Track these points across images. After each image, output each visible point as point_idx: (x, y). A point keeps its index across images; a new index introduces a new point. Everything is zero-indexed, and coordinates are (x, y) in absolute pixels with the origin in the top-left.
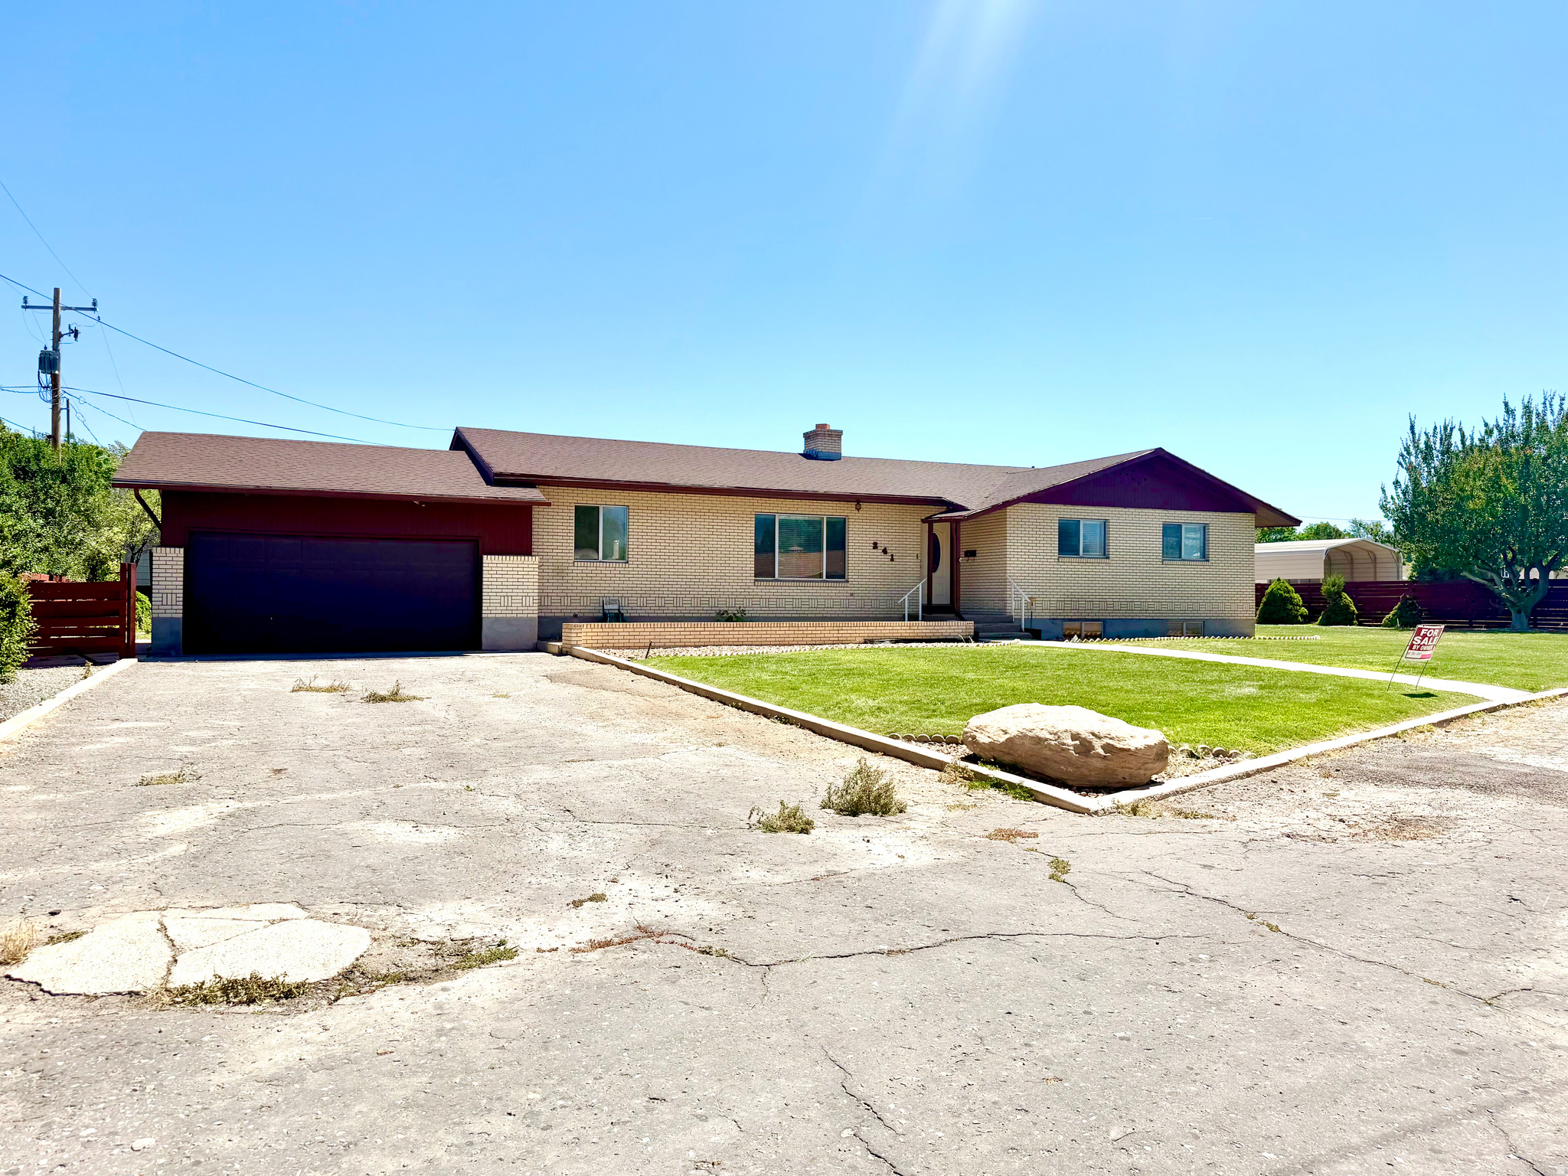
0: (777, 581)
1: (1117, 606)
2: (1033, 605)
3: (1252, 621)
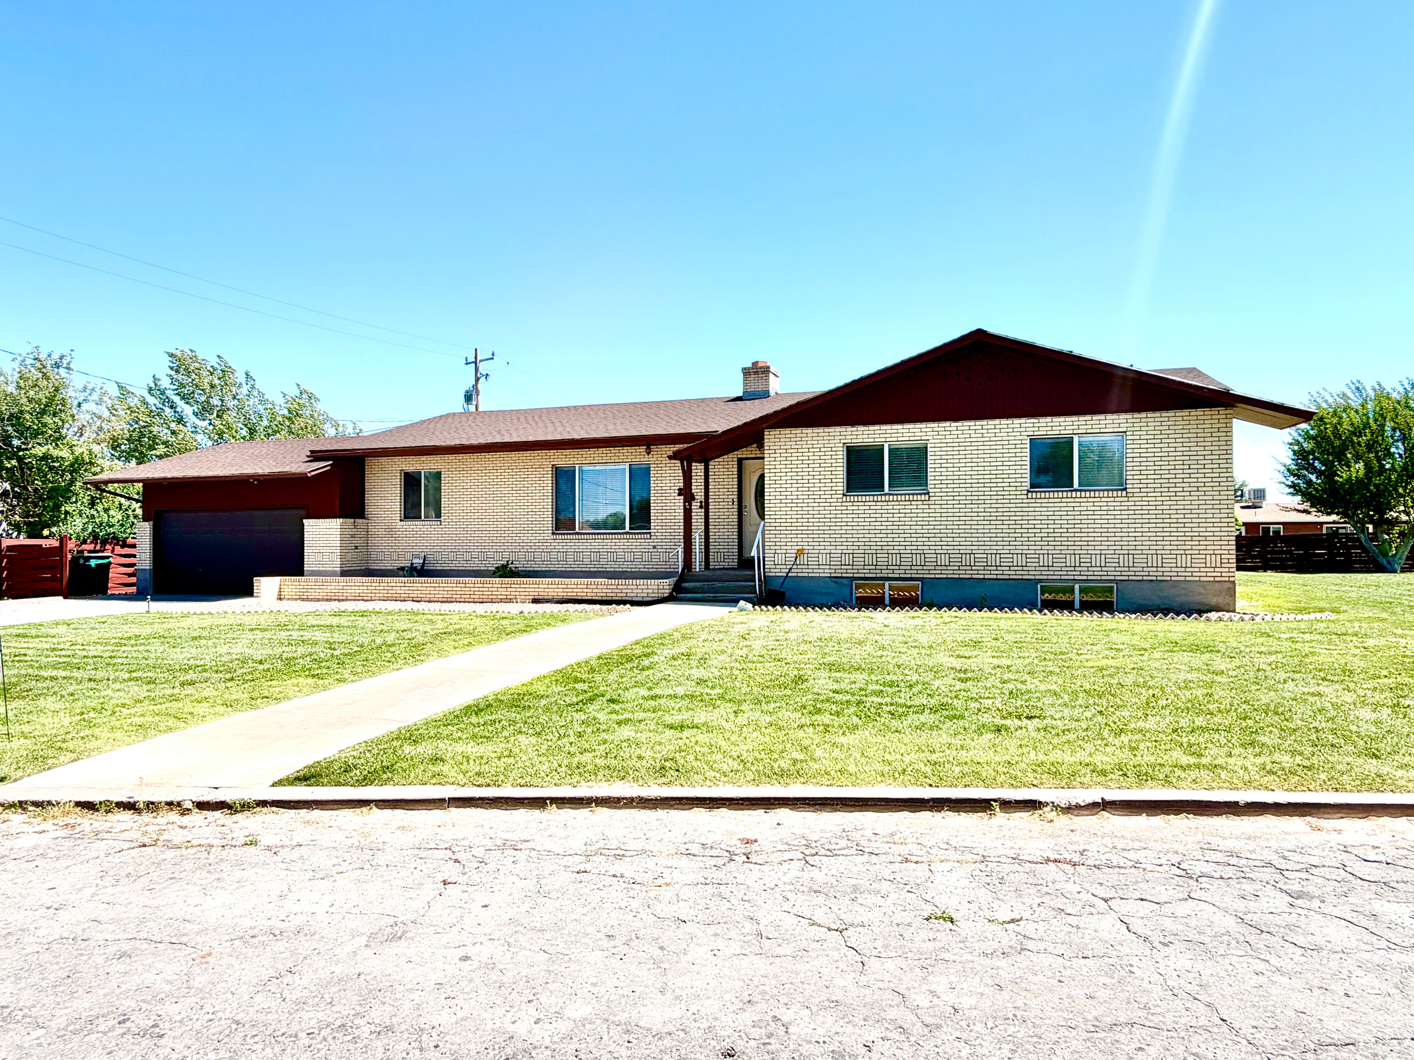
0: (578, 534)
1: (944, 560)
2: (804, 559)
3: (1230, 585)
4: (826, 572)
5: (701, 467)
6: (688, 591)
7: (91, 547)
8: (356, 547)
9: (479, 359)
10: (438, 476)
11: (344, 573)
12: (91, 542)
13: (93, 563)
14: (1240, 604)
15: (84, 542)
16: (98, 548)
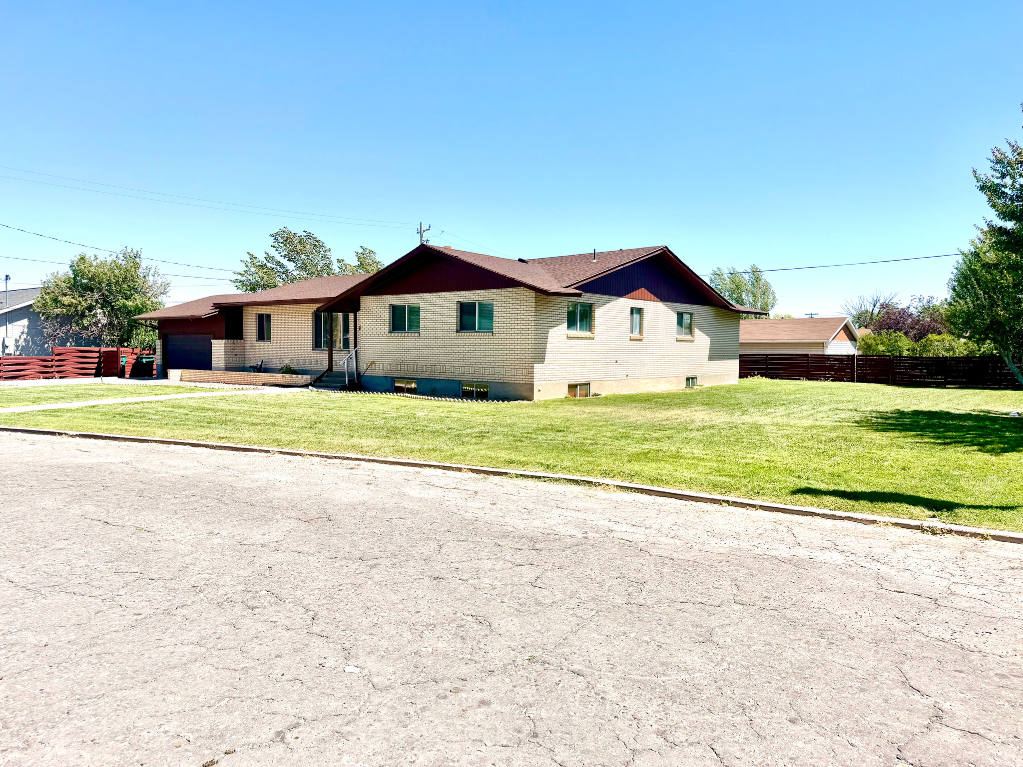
0: (322, 350)
2: (374, 367)
3: (530, 386)
4: (381, 374)
5: (353, 314)
6: (324, 382)
7: (148, 352)
8: (236, 355)
9: (422, 229)
10: (269, 316)
11: (227, 369)
12: (148, 350)
13: (144, 360)
14: (537, 396)
15: (144, 349)
16: (151, 353)
